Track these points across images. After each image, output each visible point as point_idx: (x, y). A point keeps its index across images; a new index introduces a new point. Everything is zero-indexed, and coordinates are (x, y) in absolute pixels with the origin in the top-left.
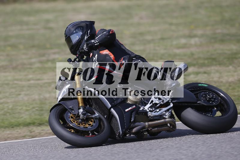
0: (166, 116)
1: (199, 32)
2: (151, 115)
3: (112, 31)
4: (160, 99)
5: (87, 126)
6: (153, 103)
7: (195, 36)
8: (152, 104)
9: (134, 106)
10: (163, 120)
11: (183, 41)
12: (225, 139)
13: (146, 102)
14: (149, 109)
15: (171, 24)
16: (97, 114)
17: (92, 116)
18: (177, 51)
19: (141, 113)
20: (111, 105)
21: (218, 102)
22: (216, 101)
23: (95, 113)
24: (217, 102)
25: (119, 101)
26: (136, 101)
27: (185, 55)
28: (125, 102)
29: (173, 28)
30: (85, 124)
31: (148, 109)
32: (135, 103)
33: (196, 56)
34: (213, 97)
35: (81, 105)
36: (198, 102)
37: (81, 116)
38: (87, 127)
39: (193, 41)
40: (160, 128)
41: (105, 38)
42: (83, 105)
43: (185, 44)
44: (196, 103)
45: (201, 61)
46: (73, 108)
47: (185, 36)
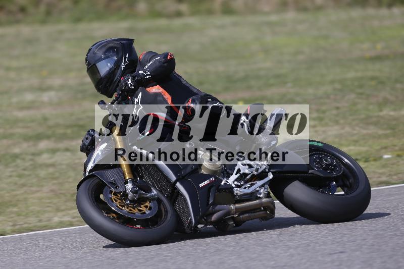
0: (260, 194)
1: (57, 82)
2: (238, 192)
3: (170, 56)
4: (250, 166)
5: (136, 211)
6: (240, 173)
7: (49, 88)
8: (238, 175)
9: (212, 179)
10: (257, 201)
11: (29, 97)
12: (102, 261)
13: (230, 172)
14: (236, 183)
15: (8, 69)
16: (154, 192)
17: (147, 195)
18: (20, 114)
19: (224, 189)
20: (176, 176)
21: (340, 171)
22: (337, 170)
23: (151, 191)
24: (338, 172)
25: (189, 170)
26: (214, 169)
27: (33, 121)
28: (198, 172)
29: (12, 75)
30: (134, 209)
31: (233, 182)
32: (213, 173)
33: (51, 123)
34: (332, 163)
35: (127, 177)
36: (310, 171)
37: (130, 196)
38: (134, 214)
39: (46, 97)
40: (253, 214)
41: (161, 66)
42: (132, 177)
43: (33, 102)
44: (307, 173)
45: (60, 131)
46: (115, 181)
47: (32, 89)
